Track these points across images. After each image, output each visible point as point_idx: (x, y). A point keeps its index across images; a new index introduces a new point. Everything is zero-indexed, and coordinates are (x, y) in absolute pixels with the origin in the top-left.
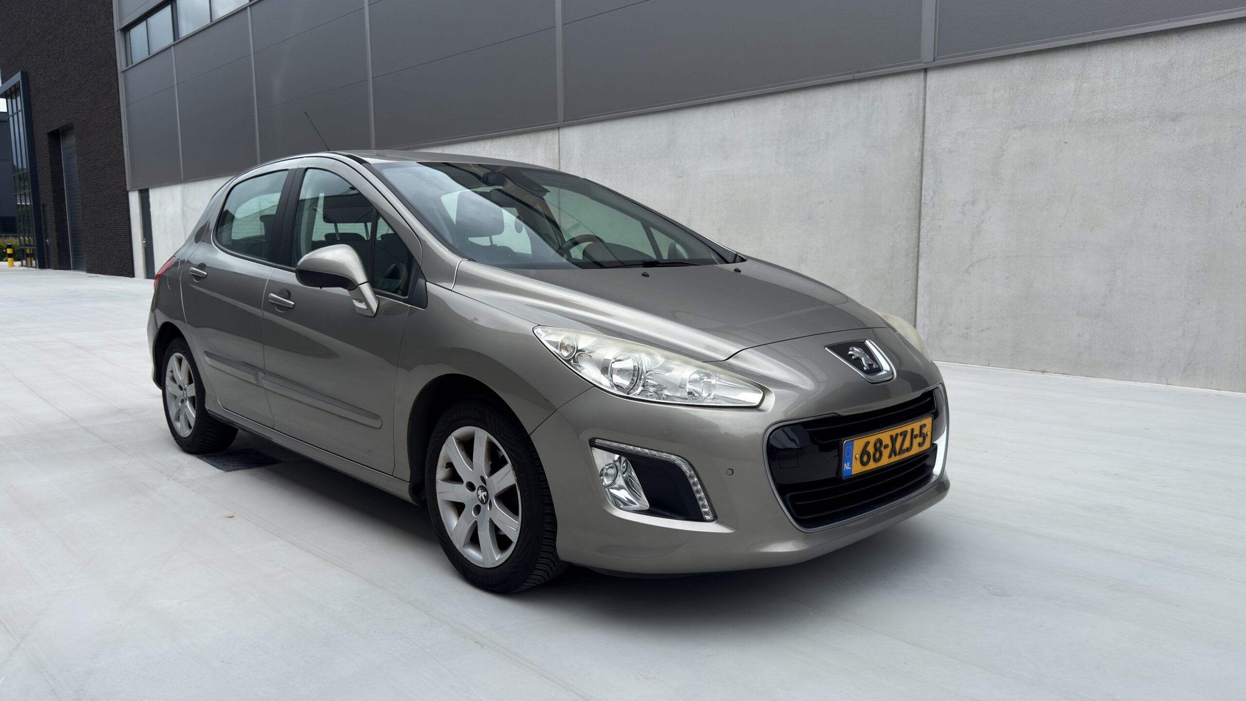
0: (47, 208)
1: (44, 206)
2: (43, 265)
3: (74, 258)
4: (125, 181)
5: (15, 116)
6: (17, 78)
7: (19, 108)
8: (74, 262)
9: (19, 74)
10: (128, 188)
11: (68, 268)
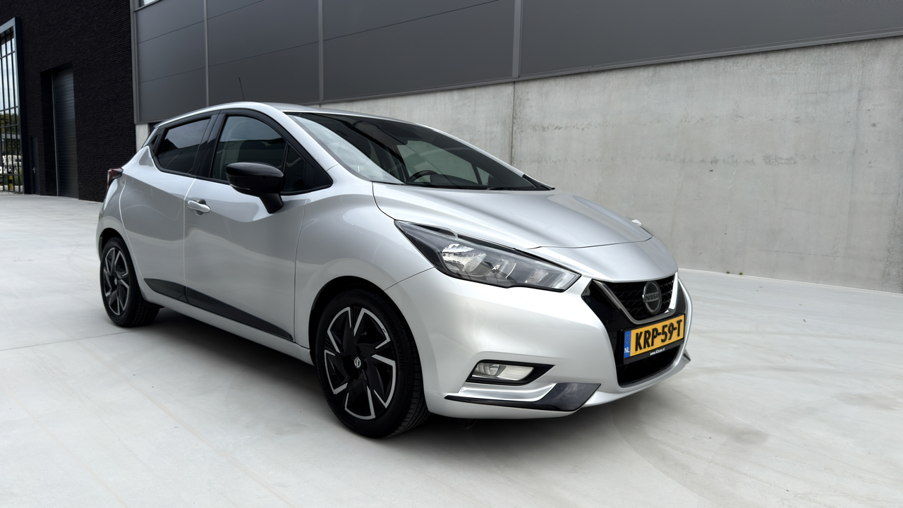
0: (36, 141)
1: (32, 138)
2: (29, 190)
3: (60, 185)
4: (133, 115)
5: (9, 57)
6: (11, 23)
7: (14, 49)
8: (60, 188)
9: (13, 20)
10: (135, 122)
11: (54, 194)
